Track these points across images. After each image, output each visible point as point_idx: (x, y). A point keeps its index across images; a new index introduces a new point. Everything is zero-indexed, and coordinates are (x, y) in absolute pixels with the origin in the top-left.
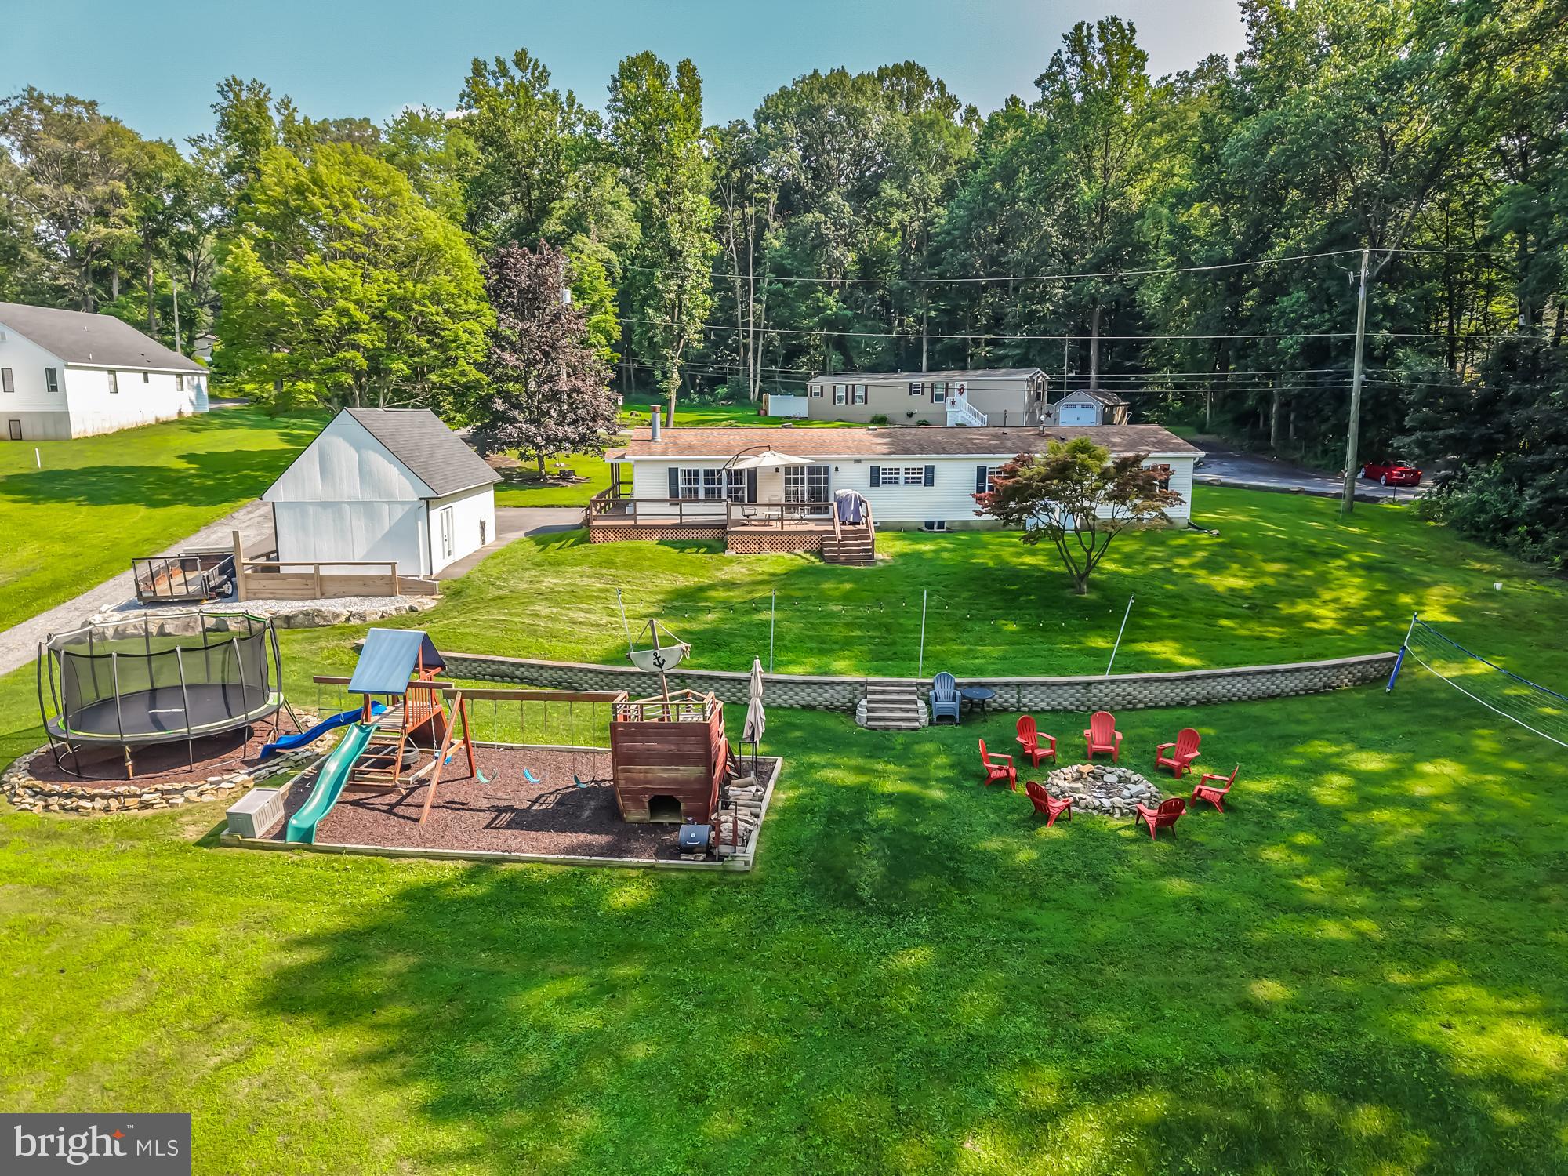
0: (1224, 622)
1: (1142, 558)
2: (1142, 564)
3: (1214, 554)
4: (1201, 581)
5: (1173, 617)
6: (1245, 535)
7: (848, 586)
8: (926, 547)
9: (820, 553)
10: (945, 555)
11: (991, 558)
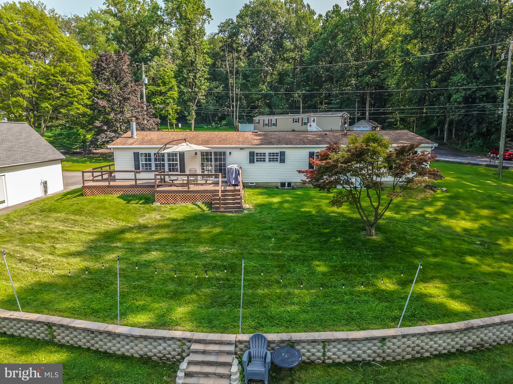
0: (470, 259)
1: (405, 207)
2: (406, 211)
3: (448, 204)
4: (444, 223)
5: (435, 256)
6: (460, 190)
7: (217, 230)
8: (276, 200)
9: (210, 205)
10: (286, 205)
11: (314, 207)
